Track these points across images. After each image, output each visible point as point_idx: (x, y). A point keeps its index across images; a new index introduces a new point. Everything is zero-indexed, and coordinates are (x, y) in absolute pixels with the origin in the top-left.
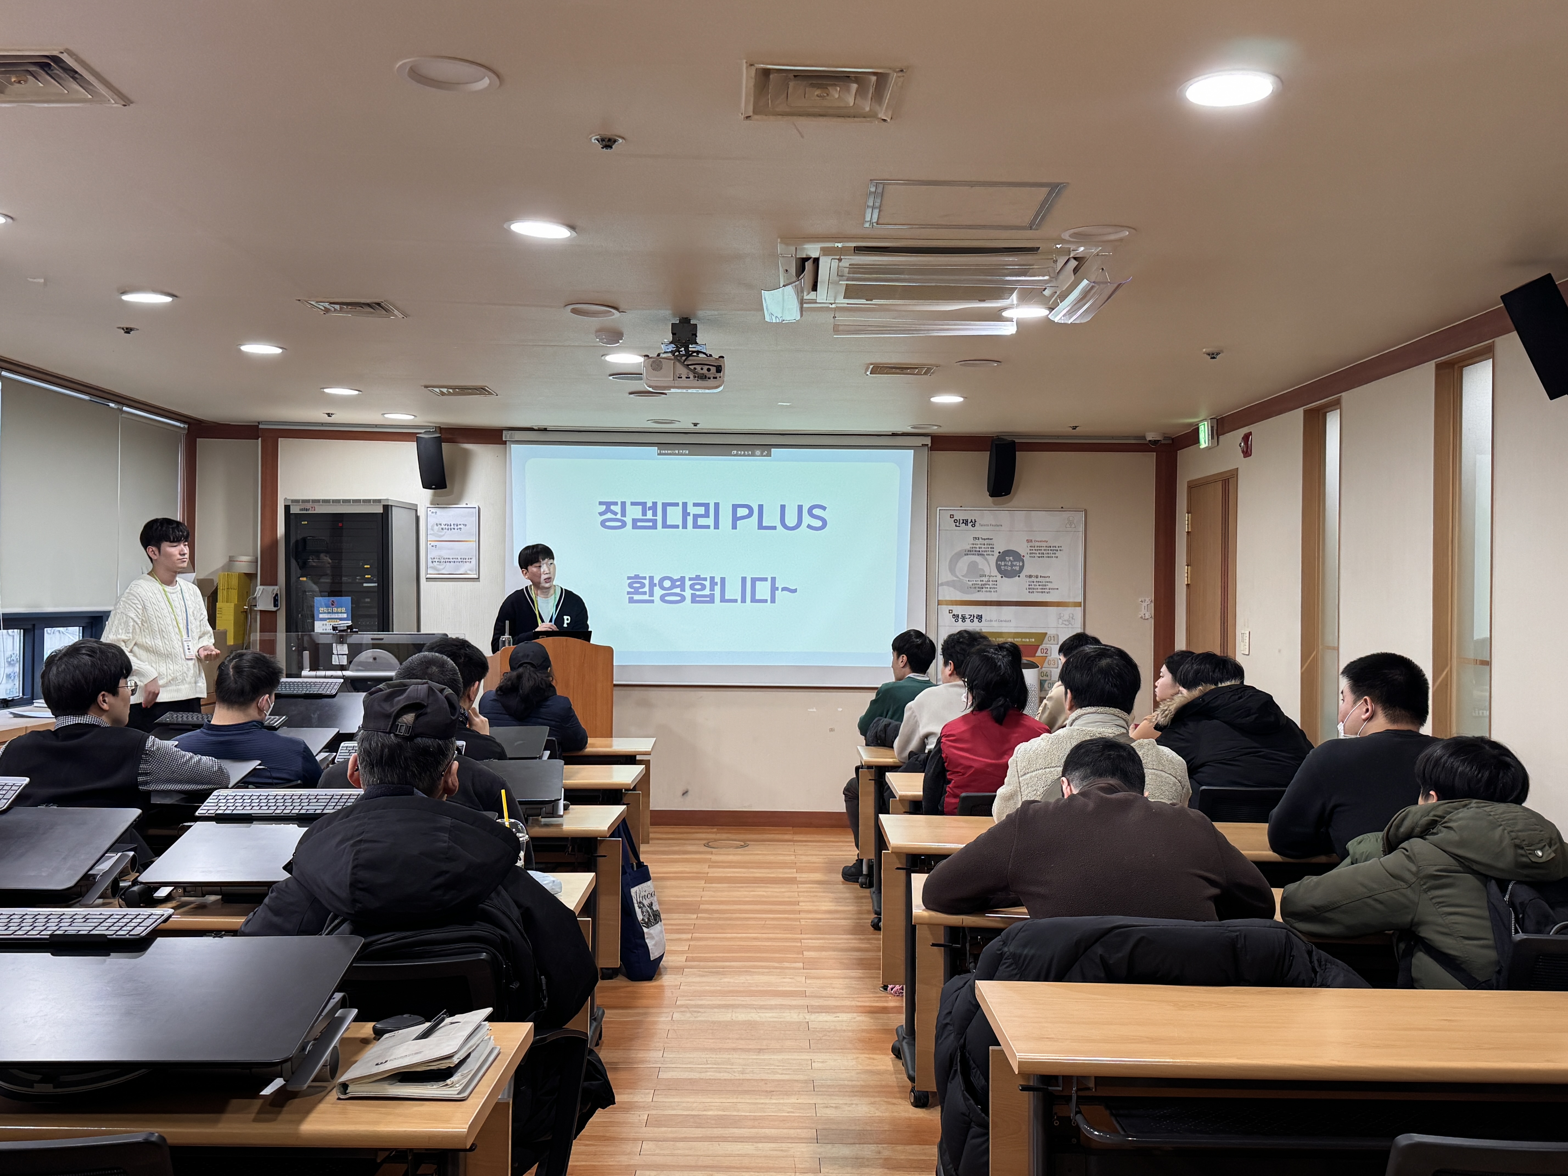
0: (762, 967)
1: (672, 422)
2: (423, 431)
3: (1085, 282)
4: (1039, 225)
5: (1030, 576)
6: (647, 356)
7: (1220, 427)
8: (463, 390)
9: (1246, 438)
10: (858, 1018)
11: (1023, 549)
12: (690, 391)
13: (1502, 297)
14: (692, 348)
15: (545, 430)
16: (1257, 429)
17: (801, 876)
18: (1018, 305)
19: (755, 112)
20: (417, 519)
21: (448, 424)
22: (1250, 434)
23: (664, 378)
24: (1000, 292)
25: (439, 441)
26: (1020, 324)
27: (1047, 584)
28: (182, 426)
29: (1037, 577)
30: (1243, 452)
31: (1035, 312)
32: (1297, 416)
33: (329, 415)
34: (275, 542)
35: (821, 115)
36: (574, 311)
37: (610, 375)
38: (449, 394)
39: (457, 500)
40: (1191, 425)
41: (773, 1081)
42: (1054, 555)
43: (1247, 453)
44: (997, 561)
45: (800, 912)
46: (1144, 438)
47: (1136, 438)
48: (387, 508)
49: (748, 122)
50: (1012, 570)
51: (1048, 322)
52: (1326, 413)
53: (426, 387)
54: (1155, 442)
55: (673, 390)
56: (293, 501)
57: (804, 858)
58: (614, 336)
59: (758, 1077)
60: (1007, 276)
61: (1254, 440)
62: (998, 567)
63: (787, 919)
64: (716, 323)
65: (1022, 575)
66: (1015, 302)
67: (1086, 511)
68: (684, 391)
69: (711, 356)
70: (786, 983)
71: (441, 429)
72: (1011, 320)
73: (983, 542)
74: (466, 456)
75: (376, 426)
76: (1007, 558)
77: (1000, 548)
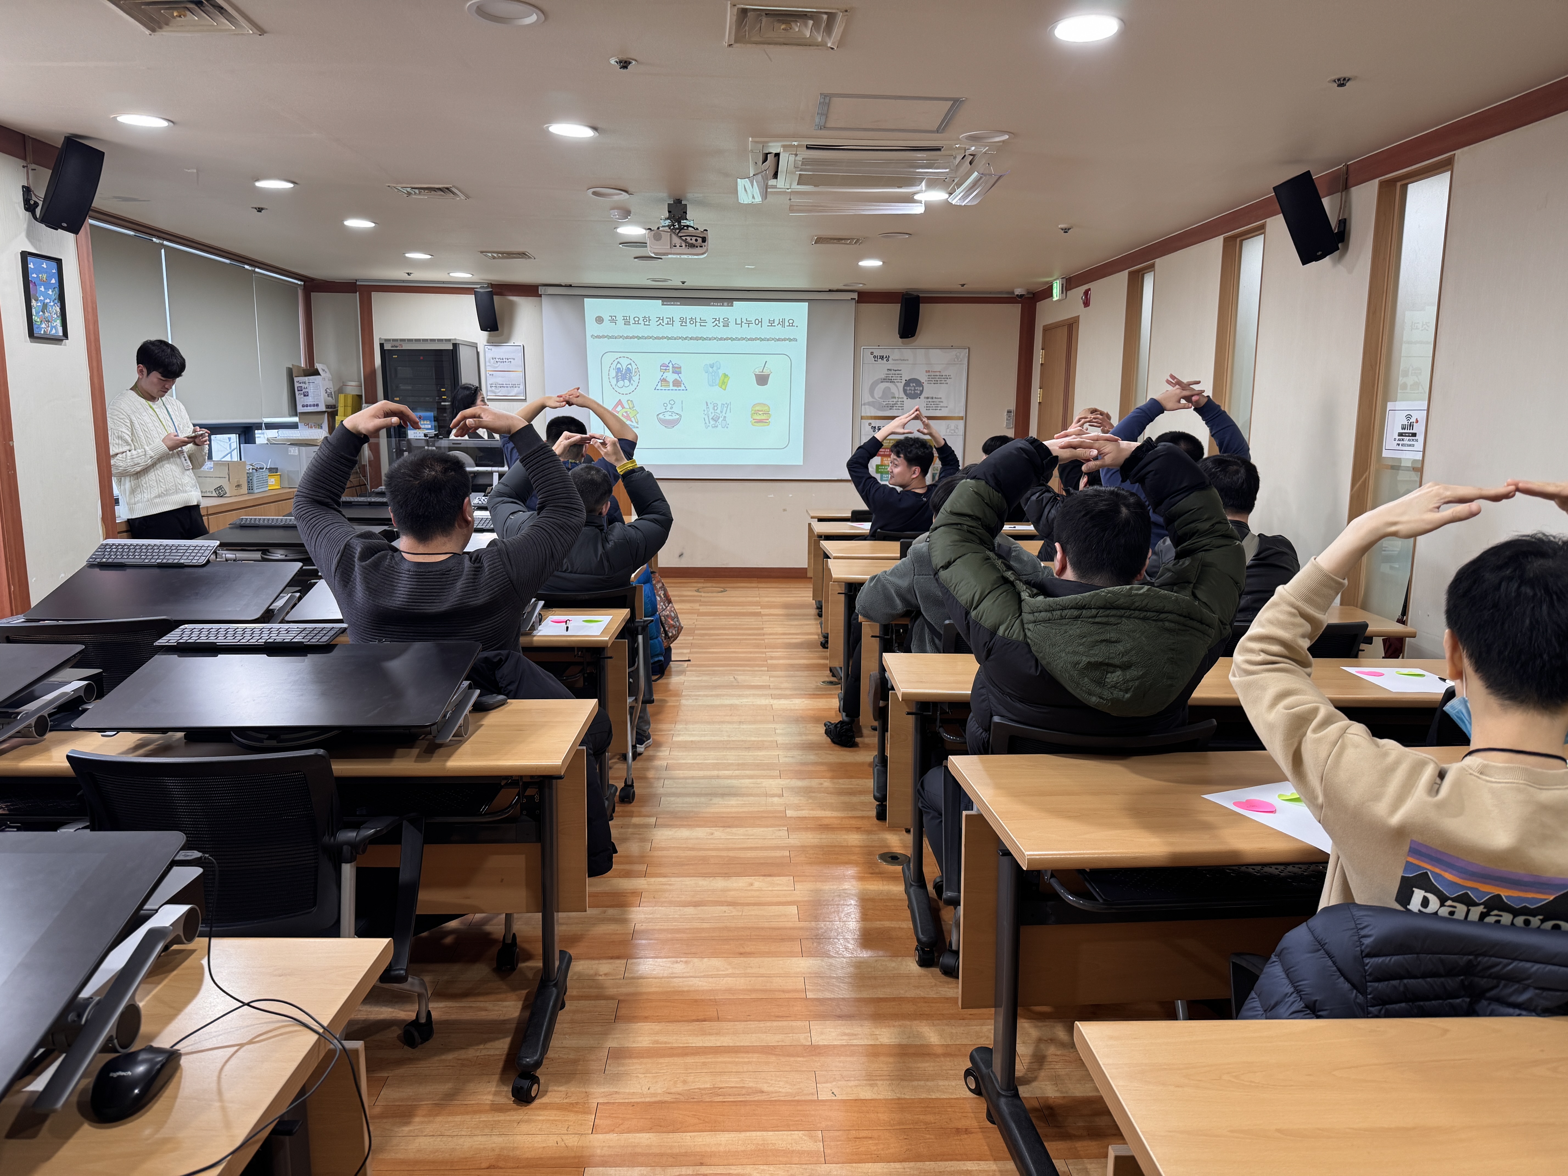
0: (740, 670)
1: (665, 280)
2: (479, 286)
3: (976, 174)
4: (944, 129)
5: (928, 398)
6: (650, 229)
7: (1069, 284)
8: (509, 255)
9: (1086, 293)
10: (806, 702)
11: (923, 379)
12: (682, 256)
13: (1274, 188)
14: (684, 222)
15: (570, 286)
16: (1096, 287)
17: (764, 611)
18: (925, 191)
19: (736, 41)
20: (478, 353)
21: (497, 281)
22: (1089, 289)
23: (662, 246)
24: (912, 181)
25: (491, 294)
26: (929, 206)
27: (939, 404)
28: (299, 283)
29: (932, 398)
30: (1084, 303)
31: (937, 196)
32: (1123, 277)
33: (409, 274)
34: (374, 372)
35: (785, 44)
36: (595, 193)
37: (620, 244)
38: (499, 258)
39: (507, 340)
40: (1047, 283)
41: (749, 741)
42: (945, 382)
43: (1086, 304)
44: (904, 386)
45: (764, 635)
46: (1013, 293)
47: (1008, 293)
48: (455, 345)
49: (730, 49)
50: (915, 393)
51: (947, 203)
52: (1144, 274)
53: (482, 252)
54: (1021, 296)
55: (670, 256)
56: (387, 340)
57: (766, 599)
58: (626, 213)
59: (740, 739)
60: (919, 169)
61: (1092, 294)
62: (905, 391)
63: (756, 639)
64: (701, 203)
65: (922, 397)
66: (924, 189)
67: (969, 349)
68: (678, 256)
69: (697, 229)
70: (757, 681)
71: (492, 285)
72: (920, 202)
73: (894, 372)
74: (512, 306)
75: (443, 282)
76: (911, 385)
77: (906, 377)
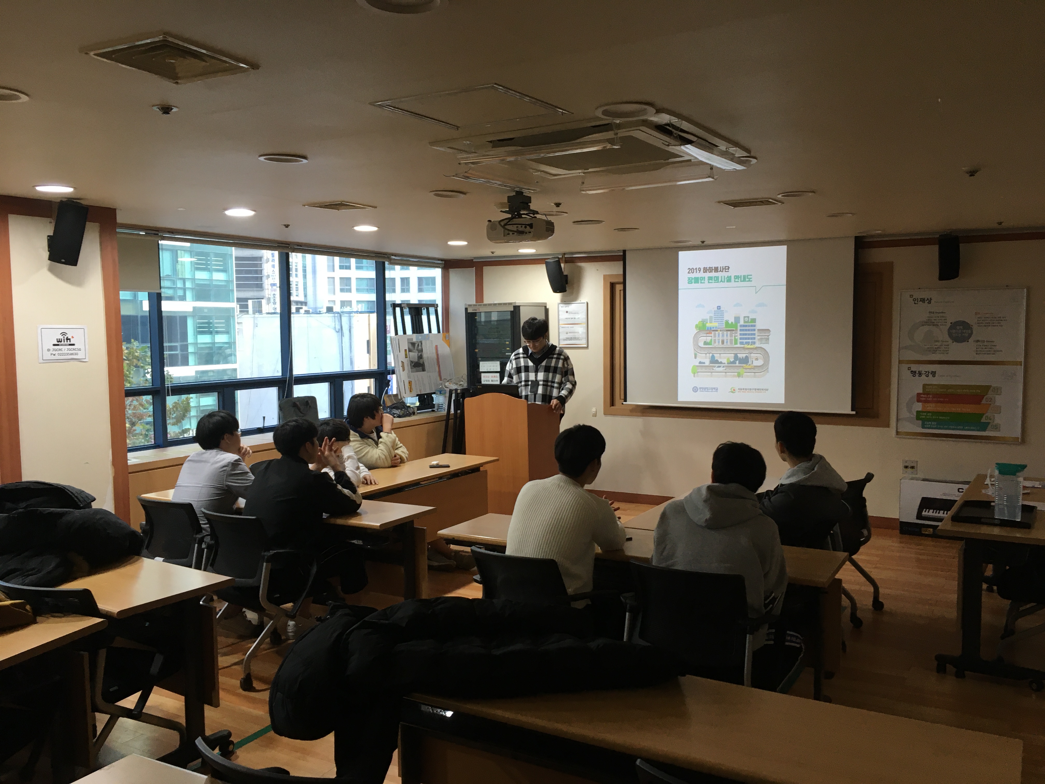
2: (551, 258)
5: (978, 341)
11: (971, 320)
14: (522, 212)
20: (547, 311)
23: (498, 235)
25: (559, 262)
27: (992, 347)
28: (440, 262)
29: (984, 341)
42: (999, 324)
44: (949, 330)
48: (517, 307)
50: (962, 336)
56: (471, 305)
62: (950, 335)
65: (971, 340)
67: (1028, 289)
71: (562, 256)
73: (937, 315)
74: (580, 271)
76: (958, 327)
77: (951, 319)
